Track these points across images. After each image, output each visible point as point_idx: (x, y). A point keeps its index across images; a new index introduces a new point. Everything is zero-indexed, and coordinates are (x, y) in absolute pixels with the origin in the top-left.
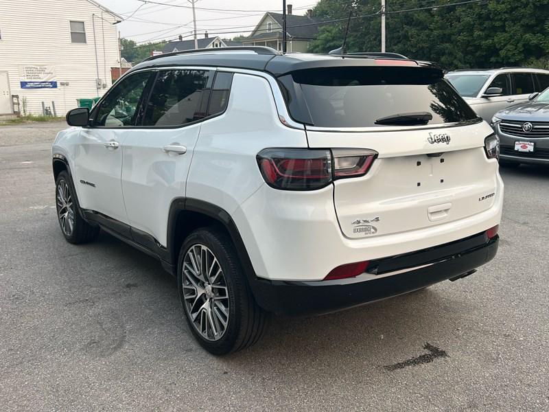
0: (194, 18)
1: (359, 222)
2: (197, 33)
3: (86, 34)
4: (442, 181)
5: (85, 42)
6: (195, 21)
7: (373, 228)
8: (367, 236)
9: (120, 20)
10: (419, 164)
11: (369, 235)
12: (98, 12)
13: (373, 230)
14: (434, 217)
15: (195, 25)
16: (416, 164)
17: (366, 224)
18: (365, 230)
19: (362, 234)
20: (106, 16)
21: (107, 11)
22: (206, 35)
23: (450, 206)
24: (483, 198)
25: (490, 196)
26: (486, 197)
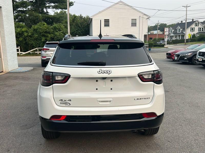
0: (186, 14)
1: (62, 100)
2: (187, 19)
3: (137, 23)
4: (111, 89)
5: (136, 26)
6: (186, 15)
7: (69, 103)
8: (66, 106)
9: (149, 17)
10: (97, 81)
11: (67, 106)
12: (142, 15)
13: (68, 104)
14: (101, 103)
15: (186, 17)
16: (96, 81)
17: (65, 101)
18: (65, 104)
19: (64, 105)
20: (144, 16)
21: (145, 15)
22: (193, 20)
23: (111, 99)
24: (138, 99)
25: (145, 99)
26: (141, 99)
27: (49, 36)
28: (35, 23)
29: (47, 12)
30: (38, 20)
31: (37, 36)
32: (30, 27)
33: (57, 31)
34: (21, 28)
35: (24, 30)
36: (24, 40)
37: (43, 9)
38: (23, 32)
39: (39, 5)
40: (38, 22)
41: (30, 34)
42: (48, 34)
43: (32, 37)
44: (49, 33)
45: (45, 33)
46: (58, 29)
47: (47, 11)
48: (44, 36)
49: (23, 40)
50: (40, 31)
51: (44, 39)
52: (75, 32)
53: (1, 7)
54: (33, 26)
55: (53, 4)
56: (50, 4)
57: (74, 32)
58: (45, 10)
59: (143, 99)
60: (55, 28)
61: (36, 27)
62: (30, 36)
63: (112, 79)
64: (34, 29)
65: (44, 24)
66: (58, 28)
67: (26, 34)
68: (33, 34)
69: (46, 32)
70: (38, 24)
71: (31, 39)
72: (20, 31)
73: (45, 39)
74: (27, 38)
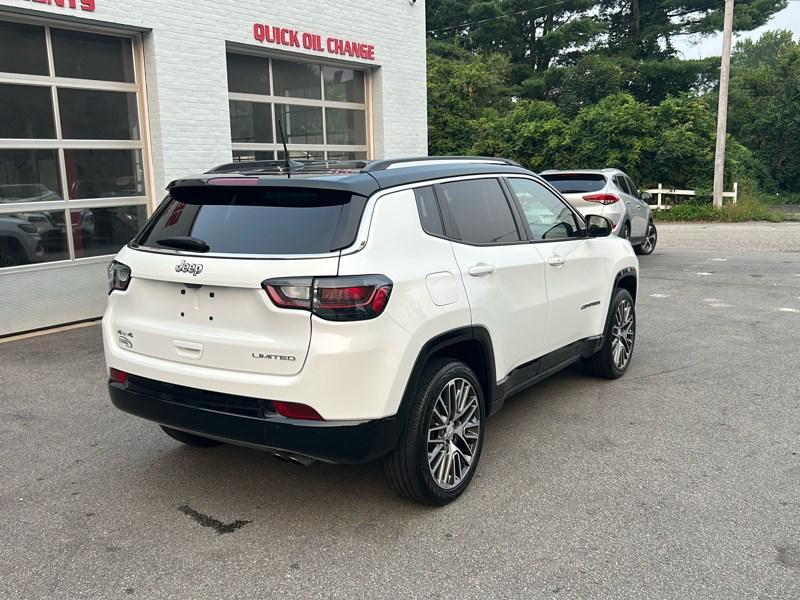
1: (121, 332)
7: (130, 342)
10: (183, 292)
14: (180, 353)
17: (125, 336)
18: (125, 342)
19: (124, 345)
23: (199, 346)
24: (261, 356)
25: (281, 357)
26: (269, 357)
27: (638, 144)
28: (593, 99)
29: (670, 50)
30: (606, 86)
31: (591, 146)
32: (573, 114)
33: (673, 125)
34: (543, 121)
35: (547, 126)
36: (546, 163)
37: (653, 40)
38: (546, 134)
39: (638, 27)
40: (604, 95)
41: (567, 141)
42: (635, 139)
43: (574, 151)
44: (640, 135)
45: (621, 133)
46: (680, 116)
47: (669, 44)
48: (615, 145)
49: (543, 162)
50: (603, 127)
51: (616, 158)
52: (778, 124)
53: (380, 67)
54: (583, 110)
55: (697, 16)
56: (689, 14)
57: (772, 124)
58: (662, 43)
59: (276, 357)
60: (667, 114)
61: (591, 112)
62: (568, 149)
63: (213, 291)
64: (586, 121)
65: (625, 101)
66: (679, 112)
67: (553, 142)
68: (577, 141)
69: (626, 132)
70: (602, 102)
71: (571, 158)
72: (536, 132)
73: (620, 156)
74: (557, 154)
